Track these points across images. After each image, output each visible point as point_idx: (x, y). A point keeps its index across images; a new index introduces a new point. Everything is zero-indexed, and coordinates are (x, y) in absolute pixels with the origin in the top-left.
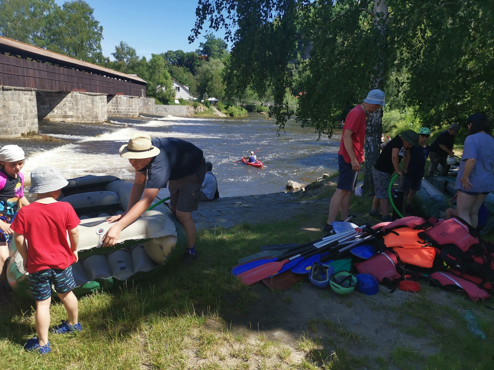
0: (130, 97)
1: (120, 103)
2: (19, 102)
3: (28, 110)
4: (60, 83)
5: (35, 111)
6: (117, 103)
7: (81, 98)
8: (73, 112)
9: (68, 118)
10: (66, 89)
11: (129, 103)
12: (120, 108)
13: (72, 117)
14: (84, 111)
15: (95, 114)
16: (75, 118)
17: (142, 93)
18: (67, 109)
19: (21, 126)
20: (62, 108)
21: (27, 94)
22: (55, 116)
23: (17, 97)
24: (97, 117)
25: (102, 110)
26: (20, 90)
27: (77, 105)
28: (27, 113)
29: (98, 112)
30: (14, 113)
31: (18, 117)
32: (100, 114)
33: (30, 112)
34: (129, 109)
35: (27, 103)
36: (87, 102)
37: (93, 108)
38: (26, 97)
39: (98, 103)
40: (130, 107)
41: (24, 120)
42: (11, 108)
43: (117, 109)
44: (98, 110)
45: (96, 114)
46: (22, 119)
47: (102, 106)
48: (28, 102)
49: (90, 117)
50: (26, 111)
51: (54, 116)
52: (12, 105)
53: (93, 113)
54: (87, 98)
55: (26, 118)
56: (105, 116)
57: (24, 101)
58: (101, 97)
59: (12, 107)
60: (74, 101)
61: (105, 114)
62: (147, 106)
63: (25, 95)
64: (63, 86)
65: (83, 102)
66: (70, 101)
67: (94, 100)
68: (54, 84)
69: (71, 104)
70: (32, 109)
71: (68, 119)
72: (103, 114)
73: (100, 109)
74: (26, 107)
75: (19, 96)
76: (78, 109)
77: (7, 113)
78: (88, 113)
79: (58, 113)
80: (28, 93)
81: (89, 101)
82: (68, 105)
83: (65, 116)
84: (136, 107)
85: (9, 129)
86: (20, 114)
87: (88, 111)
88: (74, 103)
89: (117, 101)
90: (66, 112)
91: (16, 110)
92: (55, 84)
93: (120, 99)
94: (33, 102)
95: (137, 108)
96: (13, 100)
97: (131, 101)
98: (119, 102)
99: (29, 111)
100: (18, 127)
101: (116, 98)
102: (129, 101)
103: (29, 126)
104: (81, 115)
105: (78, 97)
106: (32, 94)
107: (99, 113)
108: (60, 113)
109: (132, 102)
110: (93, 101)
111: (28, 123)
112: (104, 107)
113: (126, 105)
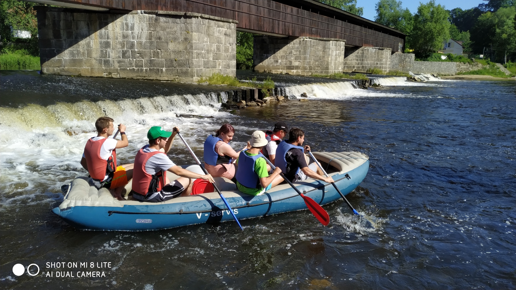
0: (379, 49)
1: (366, 56)
2: (209, 35)
3: (222, 47)
4: (285, 24)
5: (233, 50)
6: (363, 56)
7: (311, 45)
8: (299, 62)
9: (293, 69)
10: (293, 32)
11: (378, 56)
12: (366, 62)
13: (297, 68)
14: (313, 61)
15: (326, 64)
16: (301, 69)
17: (399, 47)
18: (293, 58)
19: (208, 68)
20: (288, 57)
21: (222, 27)
22: (279, 67)
23: (206, 28)
24: (327, 68)
25: (336, 59)
26: (209, 19)
27: (305, 53)
28: (220, 51)
29: (330, 61)
30: (198, 49)
31: (205, 54)
32: (333, 65)
33: (225, 51)
34: (377, 64)
35: (220, 38)
36: (318, 49)
37: (324, 57)
38: (219, 30)
39: (331, 51)
40: (378, 61)
41: (213, 59)
42: (195, 42)
43: (362, 64)
44: (330, 59)
45: (328, 64)
46: (211, 59)
47: (336, 55)
48: (223, 37)
49: (319, 68)
50: (218, 49)
51: (277, 67)
52: (197, 38)
53: (323, 63)
54: (317, 45)
55: (217, 57)
56: (340, 68)
57: (217, 34)
58: (336, 43)
59: (196, 40)
60: (301, 48)
61: (340, 66)
62: (404, 63)
63: (218, 27)
64: (289, 29)
65: (313, 49)
66: (298, 48)
67: (326, 46)
68: (276, 26)
69: (298, 53)
70: (228, 46)
71: (292, 71)
72: (337, 65)
73: (334, 58)
74: (218, 43)
75: (208, 27)
76: (305, 58)
77: (188, 48)
78: (317, 63)
79: (282, 63)
80: (224, 25)
81: (319, 48)
82: (295, 53)
83: (290, 68)
84: (387, 61)
85: (190, 69)
86: (208, 52)
87: (317, 61)
88: (302, 50)
89: (363, 53)
90: (291, 62)
91: (201, 45)
92: (279, 24)
93: (367, 52)
94: (231, 38)
95: (388, 63)
96: (198, 31)
97: (380, 53)
98: (365, 54)
99: (223, 49)
100: (202, 68)
101: (363, 50)
102: (378, 53)
103: (220, 68)
104: (308, 66)
105: (307, 43)
106: (230, 27)
107: (331, 63)
108: (285, 63)
109: (382, 54)
110: (324, 48)
111: (219, 64)
112: (339, 56)
113: (374, 59)
